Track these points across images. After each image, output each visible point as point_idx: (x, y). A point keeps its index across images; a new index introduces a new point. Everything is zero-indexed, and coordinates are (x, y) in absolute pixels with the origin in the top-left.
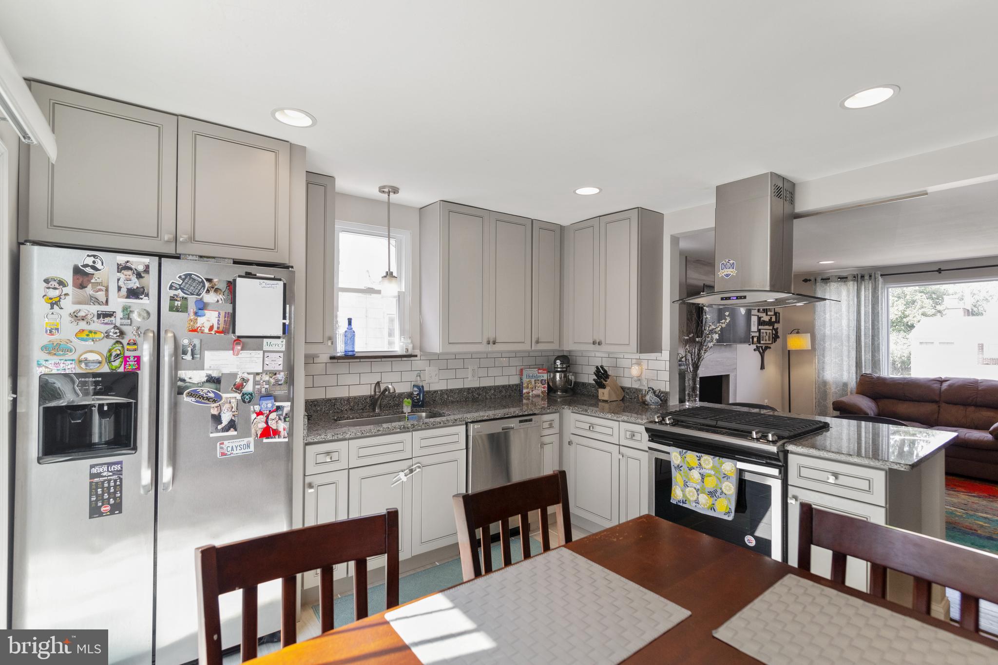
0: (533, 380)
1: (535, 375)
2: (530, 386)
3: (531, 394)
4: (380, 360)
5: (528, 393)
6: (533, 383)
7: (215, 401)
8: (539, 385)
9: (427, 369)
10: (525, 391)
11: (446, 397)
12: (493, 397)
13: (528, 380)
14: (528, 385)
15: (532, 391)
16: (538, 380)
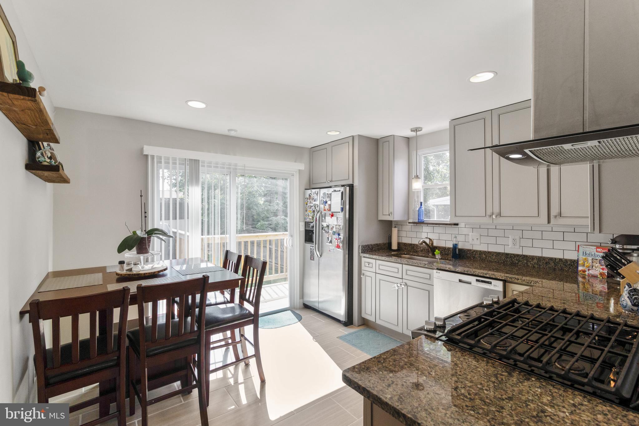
0: (590, 259)
1: (593, 253)
2: (586, 264)
3: (587, 273)
4: (438, 226)
5: (584, 271)
6: (590, 261)
7: (328, 233)
8: (597, 265)
9: (470, 234)
10: (580, 268)
11: (484, 256)
12: (536, 266)
13: (584, 257)
14: (584, 263)
15: (589, 270)
16: (597, 259)
